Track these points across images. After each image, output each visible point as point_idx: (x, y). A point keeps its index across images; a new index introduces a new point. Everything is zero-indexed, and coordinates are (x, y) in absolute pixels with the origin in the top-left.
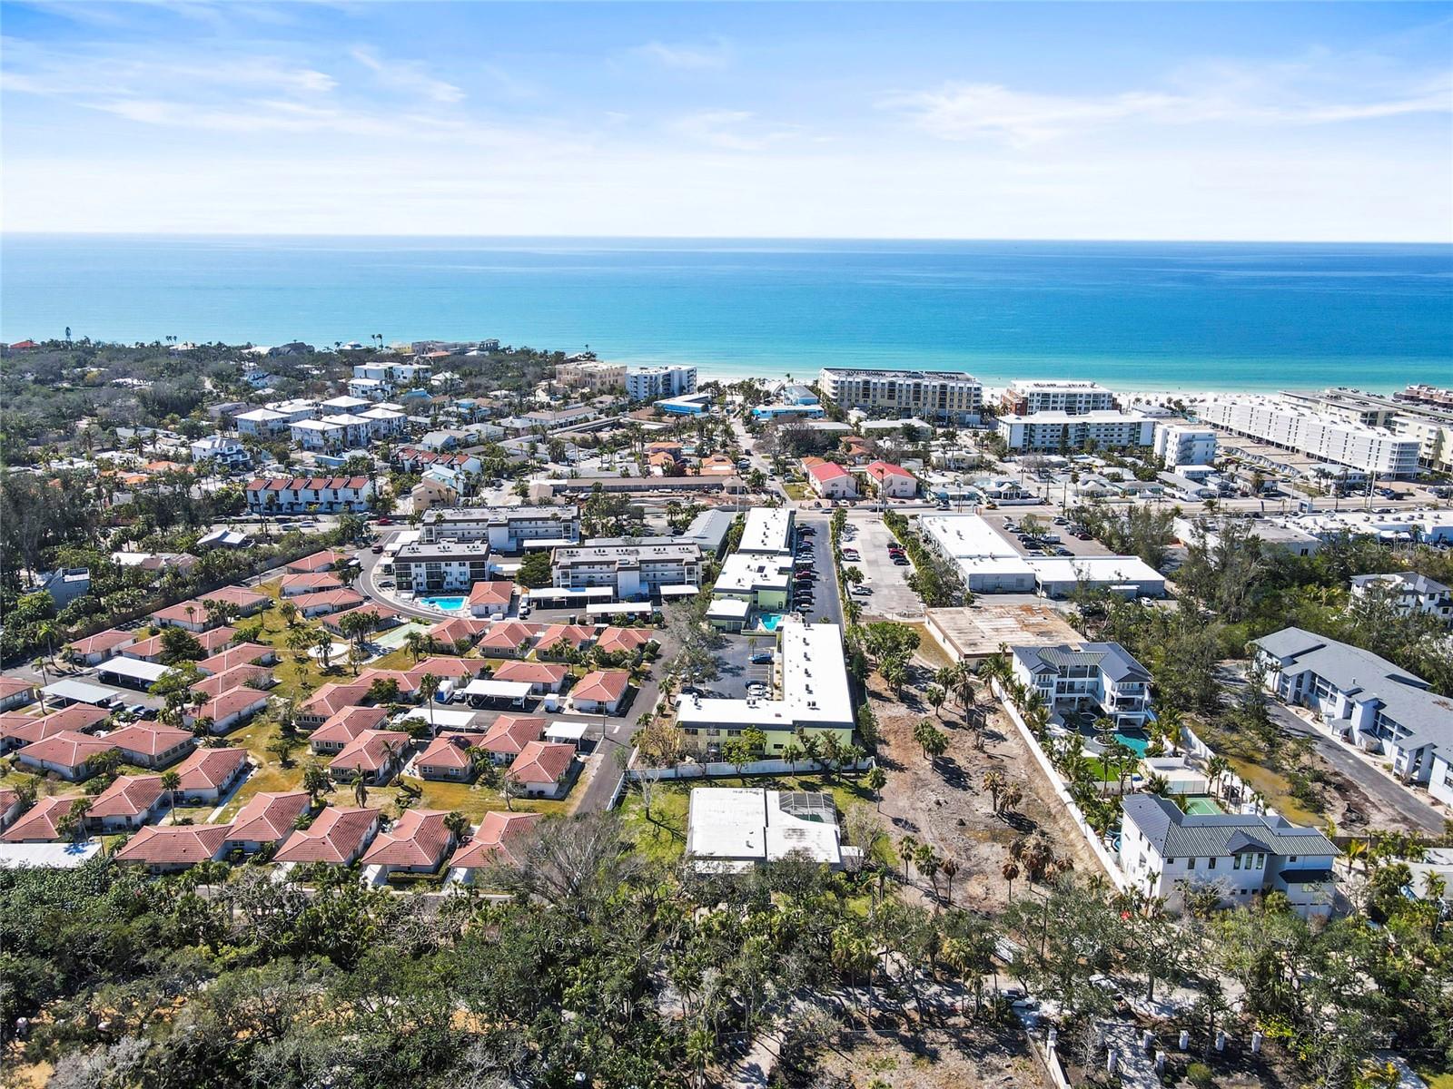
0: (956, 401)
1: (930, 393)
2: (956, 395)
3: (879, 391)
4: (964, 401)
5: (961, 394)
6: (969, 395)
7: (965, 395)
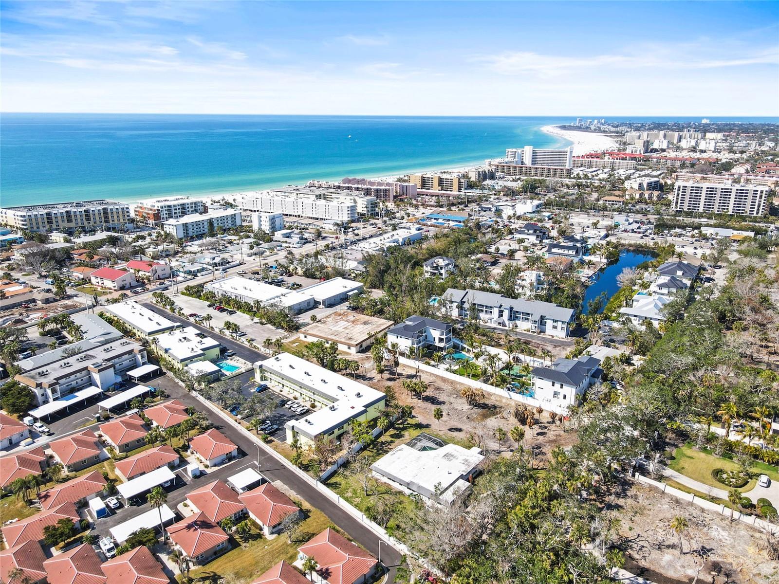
0: (115, 217)
1: (97, 215)
2: (115, 214)
3: (59, 218)
4: (121, 217)
5: (118, 213)
6: (123, 212)
7: (120, 213)
